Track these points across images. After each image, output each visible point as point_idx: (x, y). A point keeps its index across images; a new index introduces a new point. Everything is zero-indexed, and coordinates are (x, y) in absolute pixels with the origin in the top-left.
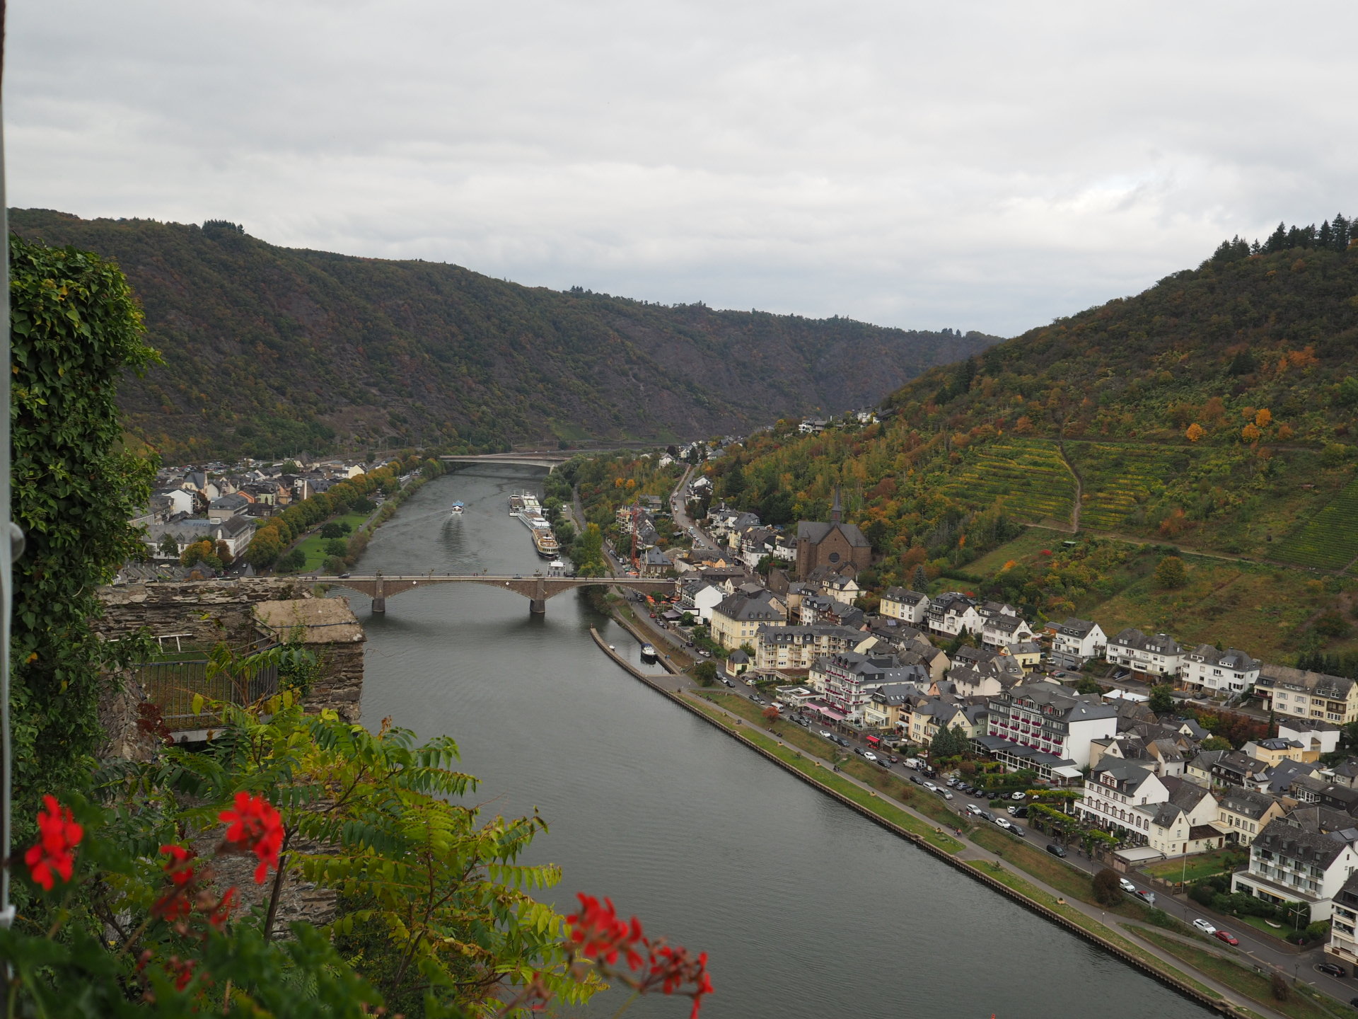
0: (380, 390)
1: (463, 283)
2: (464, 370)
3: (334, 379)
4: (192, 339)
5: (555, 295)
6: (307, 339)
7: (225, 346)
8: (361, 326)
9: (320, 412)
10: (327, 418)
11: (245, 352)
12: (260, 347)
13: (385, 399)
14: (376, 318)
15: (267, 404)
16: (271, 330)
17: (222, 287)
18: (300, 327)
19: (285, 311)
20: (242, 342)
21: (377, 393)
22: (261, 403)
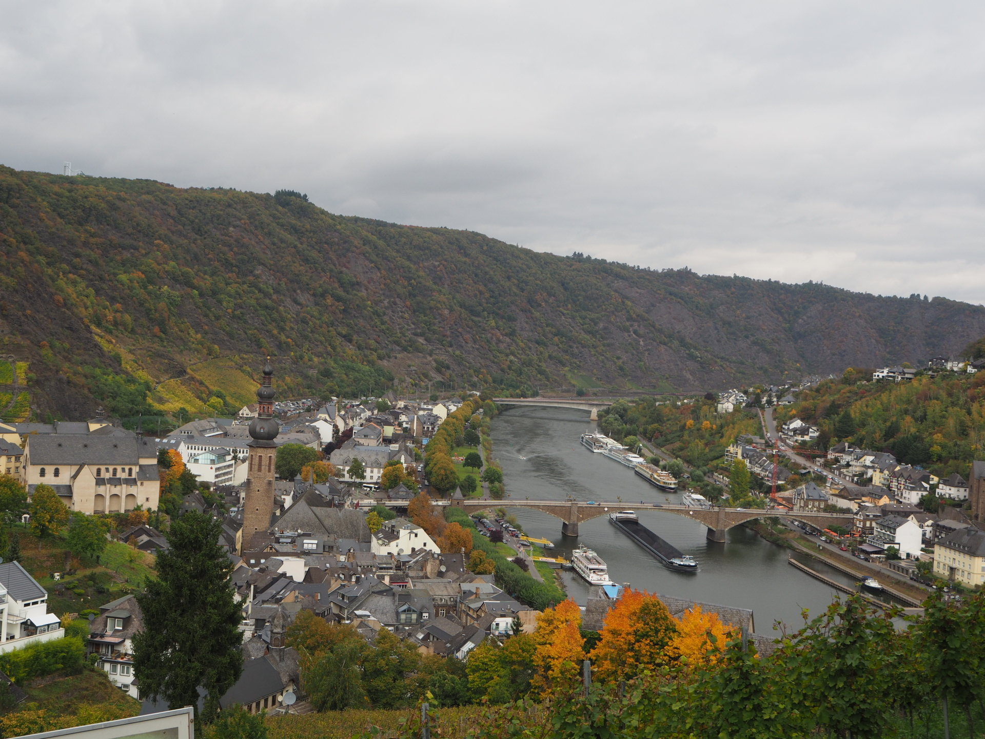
0: (426, 340)
1: (485, 248)
2: (493, 324)
3: (388, 329)
4: (277, 291)
5: (560, 259)
6: (363, 293)
7: (303, 298)
8: (406, 283)
9: (380, 358)
10: (385, 363)
11: (316, 304)
12: (329, 301)
13: (430, 347)
14: (419, 277)
15: (338, 349)
16: (336, 285)
17: (295, 247)
18: (358, 284)
19: (344, 269)
20: (314, 295)
21: (424, 342)
22: (334, 348)
